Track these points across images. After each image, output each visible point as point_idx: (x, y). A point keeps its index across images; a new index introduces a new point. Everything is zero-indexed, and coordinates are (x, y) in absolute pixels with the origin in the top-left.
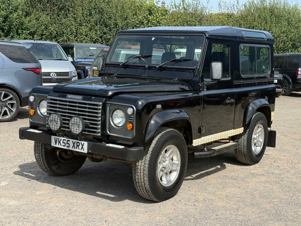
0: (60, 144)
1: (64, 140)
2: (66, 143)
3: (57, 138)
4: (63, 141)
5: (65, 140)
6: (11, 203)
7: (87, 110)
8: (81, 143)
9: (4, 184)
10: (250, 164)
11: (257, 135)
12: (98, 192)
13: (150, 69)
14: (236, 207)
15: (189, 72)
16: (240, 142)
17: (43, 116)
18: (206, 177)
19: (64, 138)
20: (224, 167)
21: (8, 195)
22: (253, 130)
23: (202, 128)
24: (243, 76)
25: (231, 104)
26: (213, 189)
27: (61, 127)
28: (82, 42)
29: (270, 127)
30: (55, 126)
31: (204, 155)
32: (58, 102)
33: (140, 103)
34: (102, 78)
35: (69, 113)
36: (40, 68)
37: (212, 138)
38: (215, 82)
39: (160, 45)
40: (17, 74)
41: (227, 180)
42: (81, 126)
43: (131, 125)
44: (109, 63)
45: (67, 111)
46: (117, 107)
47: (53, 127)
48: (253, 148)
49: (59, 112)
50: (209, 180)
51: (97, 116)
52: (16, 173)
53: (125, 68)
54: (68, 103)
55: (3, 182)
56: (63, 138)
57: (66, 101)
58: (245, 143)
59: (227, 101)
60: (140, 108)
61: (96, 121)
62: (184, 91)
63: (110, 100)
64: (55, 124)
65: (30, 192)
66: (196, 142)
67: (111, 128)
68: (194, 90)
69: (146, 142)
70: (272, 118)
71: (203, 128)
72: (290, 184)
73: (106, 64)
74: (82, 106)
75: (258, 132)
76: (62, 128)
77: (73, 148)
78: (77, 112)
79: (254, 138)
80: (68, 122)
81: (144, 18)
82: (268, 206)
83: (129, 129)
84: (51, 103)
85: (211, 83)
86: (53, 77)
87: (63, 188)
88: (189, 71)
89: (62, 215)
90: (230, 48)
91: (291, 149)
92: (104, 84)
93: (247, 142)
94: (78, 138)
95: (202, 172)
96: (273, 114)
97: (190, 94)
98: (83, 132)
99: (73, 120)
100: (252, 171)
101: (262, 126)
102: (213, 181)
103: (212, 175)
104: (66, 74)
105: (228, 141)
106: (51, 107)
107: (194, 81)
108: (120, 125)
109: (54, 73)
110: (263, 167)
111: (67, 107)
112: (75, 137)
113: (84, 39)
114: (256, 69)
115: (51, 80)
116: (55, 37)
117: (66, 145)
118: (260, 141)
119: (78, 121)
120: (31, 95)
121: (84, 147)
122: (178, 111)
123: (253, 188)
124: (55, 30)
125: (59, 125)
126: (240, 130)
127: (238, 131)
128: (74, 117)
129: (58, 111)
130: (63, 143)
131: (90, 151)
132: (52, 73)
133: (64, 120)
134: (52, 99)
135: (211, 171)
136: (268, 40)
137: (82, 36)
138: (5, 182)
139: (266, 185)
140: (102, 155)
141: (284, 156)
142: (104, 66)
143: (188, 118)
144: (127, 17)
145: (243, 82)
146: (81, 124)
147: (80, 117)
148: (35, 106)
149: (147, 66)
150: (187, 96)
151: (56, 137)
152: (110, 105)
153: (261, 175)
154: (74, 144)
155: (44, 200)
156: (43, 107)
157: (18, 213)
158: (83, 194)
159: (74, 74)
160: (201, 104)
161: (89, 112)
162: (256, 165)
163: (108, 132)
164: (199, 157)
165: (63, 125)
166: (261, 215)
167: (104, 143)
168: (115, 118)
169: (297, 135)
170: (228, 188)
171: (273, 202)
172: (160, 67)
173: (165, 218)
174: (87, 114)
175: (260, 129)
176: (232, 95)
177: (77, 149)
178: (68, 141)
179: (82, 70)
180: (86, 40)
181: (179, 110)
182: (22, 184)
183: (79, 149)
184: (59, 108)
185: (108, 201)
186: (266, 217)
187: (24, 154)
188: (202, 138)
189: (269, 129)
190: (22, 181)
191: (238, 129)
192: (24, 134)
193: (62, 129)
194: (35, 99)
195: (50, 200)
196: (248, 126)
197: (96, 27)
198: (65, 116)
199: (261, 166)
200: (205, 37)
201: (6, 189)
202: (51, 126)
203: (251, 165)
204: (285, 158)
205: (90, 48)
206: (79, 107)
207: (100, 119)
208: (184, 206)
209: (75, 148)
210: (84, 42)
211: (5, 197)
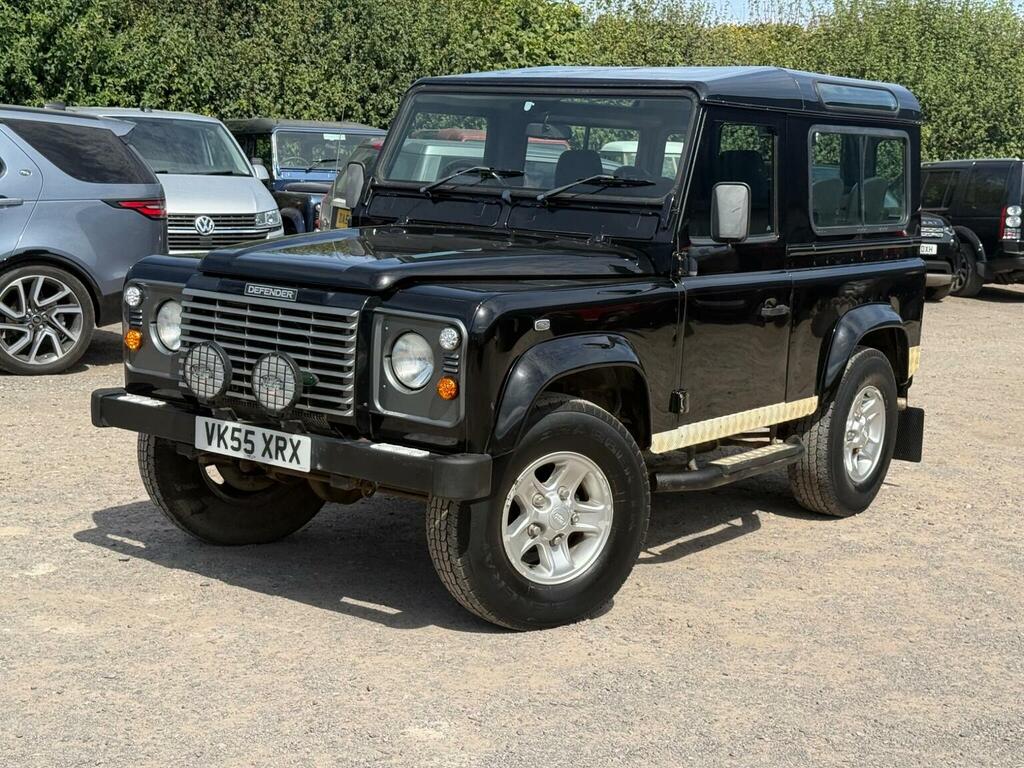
0: (222, 442)
1: (234, 430)
2: (242, 440)
3: (214, 425)
4: (233, 433)
5: (239, 430)
6: (66, 630)
7: (311, 333)
8: (291, 440)
9: (44, 573)
10: (838, 514)
11: (863, 421)
12: (345, 599)
13: (518, 205)
14: (786, 647)
15: (642, 215)
16: (805, 442)
17: (170, 353)
18: (693, 554)
19: (237, 425)
20: (753, 524)
21: (56, 606)
22: (850, 405)
23: (681, 396)
24: (819, 230)
25: (779, 321)
26: (714, 593)
27: (226, 387)
28: (299, 118)
29: (904, 395)
30: (207, 384)
31: (687, 483)
32: (218, 308)
33: (481, 313)
34: (361, 233)
35: (251, 343)
36: (161, 200)
37: (716, 429)
38: (725, 248)
39: (550, 127)
40: (84, 218)
41: (760, 566)
42: (291, 386)
43: (452, 382)
44: (385, 183)
45: (247, 336)
46: (408, 327)
47: (202, 386)
48: (849, 463)
49: (221, 338)
50: (704, 564)
51: (343, 354)
52: (81, 536)
53: (435, 201)
54: (249, 313)
55: (41, 566)
56: (231, 425)
57: (243, 306)
58: (824, 447)
59: (766, 311)
60: (481, 329)
61: (340, 369)
62: (625, 275)
63: (384, 303)
64: (207, 378)
65: (125, 597)
66: (662, 443)
67: (387, 393)
68: (657, 274)
69: (499, 438)
70: (913, 369)
71: (684, 395)
72: (963, 577)
73: (374, 187)
74: (293, 323)
75: (864, 410)
76: (230, 390)
77: (263, 455)
78: (278, 341)
79: (851, 431)
80: (249, 373)
81: (505, 38)
82: (890, 648)
83: (445, 395)
84: (195, 311)
85: (712, 250)
86: (203, 230)
87: (232, 583)
88: (644, 211)
89: (230, 668)
90: (776, 138)
91: (973, 469)
92: (367, 253)
93: (830, 444)
94: (282, 423)
95: (681, 540)
96: (914, 353)
97: (646, 288)
98: (298, 406)
99: (265, 365)
100: (845, 538)
101: (878, 392)
102: (715, 568)
103: (714, 547)
104: (248, 220)
105: (767, 439)
106: (194, 322)
107: (657, 244)
108: (417, 384)
109: (208, 218)
110: (879, 523)
111: (247, 324)
112: (272, 421)
113: (305, 108)
114: (863, 207)
115: (198, 239)
116: (212, 99)
117: (244, 445)
118: (870, 441)
119: (281, 368)
120: (129, 286)
121: (299, 455)
122: (604, 340)
123: (845, 591)
124: (211, 75)
125: (219, 383)
126: (808, 405)
127: (799, 408)
128: (267, 355)
129: (216, 335)
130: (233, 438)
131: (319, 467)
132: (201, 218)
133: (236, 364)
134: (197, 299)
135: (711, 535)
136: (905, 113)
137: (298, 97)
138: (47, 564)
139: (886, 581)
140: (358, 480)
141: (950, 490)
142: (369, 191)
143: (636, 363)
144: (448, 36)
145: (818, 250)
146: (290, 378)
147: (289, 358)
148: (143, 319)
149: (506, 195)
150: (634, 292)
151: (211, 421)
152: (385, 320)
153: (870, 549)
154: (268, 443)
155: (172, 622)
156: (169, 325)
157: (89, 663)
158: (297, 604)
159: (271, 220)
160: (681, 320)
161: (316, 341)
162: (859, 519)
163: (378, 406)
164: (671, 490)
165: (234, 382)
166: (865, 673)
167: (364, 440)
168: (402, 359)
169: (995, 423)
170: (763, 589)
171: (907, 635)
172: (550, 198)
173: (559, 680)
174: (311, 346)
175: (871, 403)
176: (780, 291)
177: (277, 458)
178: (248, 432)
179: (297, 207)
180: (313, 111)
181: (610, 338)
182: (102, 571)
183: (284, 459)
184: (221, 326)
185: (378, 628)
186: (882, 680)
187: (108, 476)
188: (683, 429)
189: (901, 402)
190: (102, 561)
191: (801, 403)
192: (106, 410)
193: (228, 393)
194: (142, 297)
195: (190, 623)
196: (833, 394)
197: (347, 66)
198: (241, 353)
199: (873, 521)
200: (695, 100)
201: (48, 588)
202: (194, 385)
203: (842, 518)
204: (950, 496)
205: (327, 137)
206: (285, 324)
207: (351, 363)
208: (620, 644)
209: (271, 457)
210: (306, 116)
211: (46, 613)
